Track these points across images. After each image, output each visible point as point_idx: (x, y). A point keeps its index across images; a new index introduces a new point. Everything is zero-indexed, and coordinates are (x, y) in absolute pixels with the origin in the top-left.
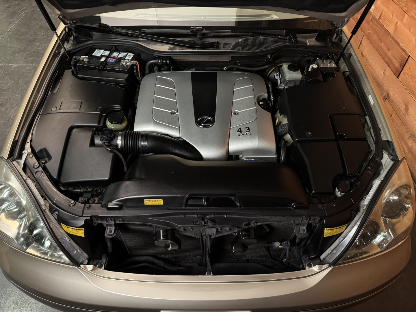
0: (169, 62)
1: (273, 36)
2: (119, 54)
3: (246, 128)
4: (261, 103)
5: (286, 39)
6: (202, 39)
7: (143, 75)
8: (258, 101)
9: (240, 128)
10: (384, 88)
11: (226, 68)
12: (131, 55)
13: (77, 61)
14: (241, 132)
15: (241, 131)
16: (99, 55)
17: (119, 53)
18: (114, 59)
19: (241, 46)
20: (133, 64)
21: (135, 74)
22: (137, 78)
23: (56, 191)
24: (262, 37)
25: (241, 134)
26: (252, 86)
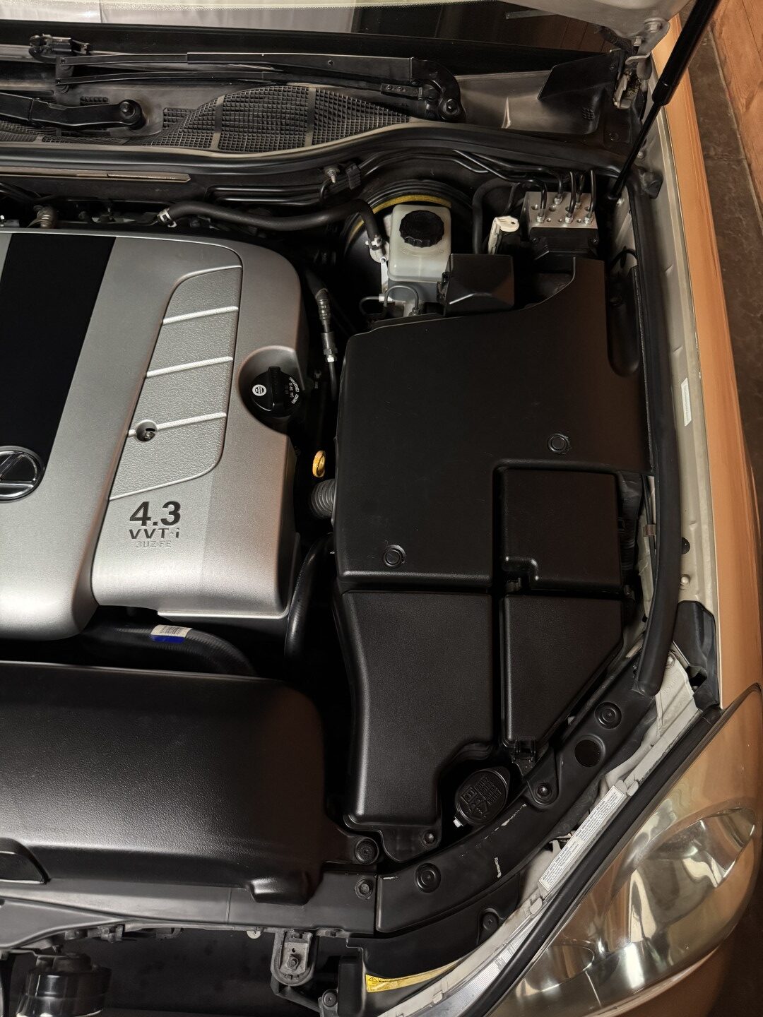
1: (363, 84)
3: (166, 506)
4: (259, 390)
5: (416, 98)
8: (248, 381)
9: (145, 506)
11: (168, 216)
14: (144, 524)
15: (145, 519)
19: (220, 125)
24: (312, 88)
25: (142, 533)
26: (233, 312)
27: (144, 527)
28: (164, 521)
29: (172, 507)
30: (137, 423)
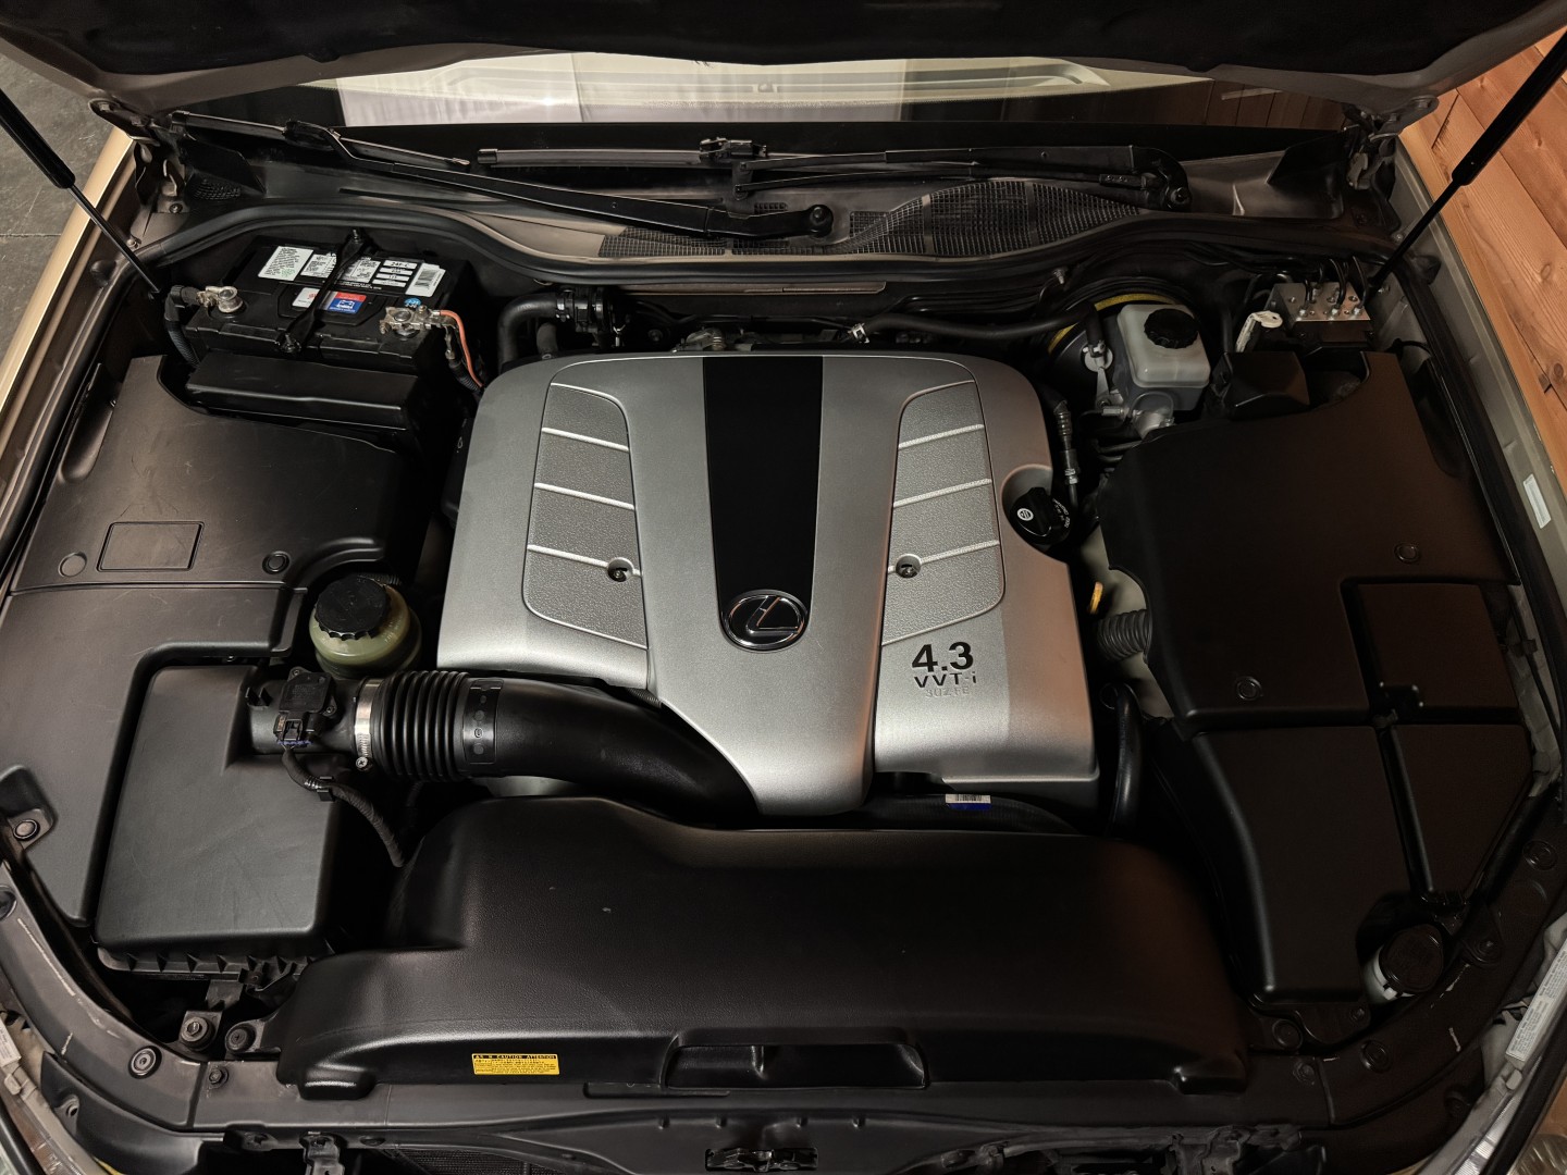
0: (605, 308)
1: (1080, 176)
2: (378, 271)
3: (953, 647)
4: (1024, 514)
5: (1138, 188)
6: (751, 193)
7: (490, 369)
8: (1010, 507)
9: (927, 649)
10: (1541, 340)
11: (863, 331)
12: (433, 274)
13: (189, 312)
14: (931, 670)
15: (931, 664)
16: (288, 273)
17: (378, 263)
18: (357, 298)
19: (932, 227)
20: (438, 326)
21: (453, 366)
22: (463, 380)
23: (73, 994)
24: (1028, 182)
25: (931, 680)
26: (979, 430)
27: (932, 673)
28: (955, 665)
29: (961, 649)
30: (894, 559)
